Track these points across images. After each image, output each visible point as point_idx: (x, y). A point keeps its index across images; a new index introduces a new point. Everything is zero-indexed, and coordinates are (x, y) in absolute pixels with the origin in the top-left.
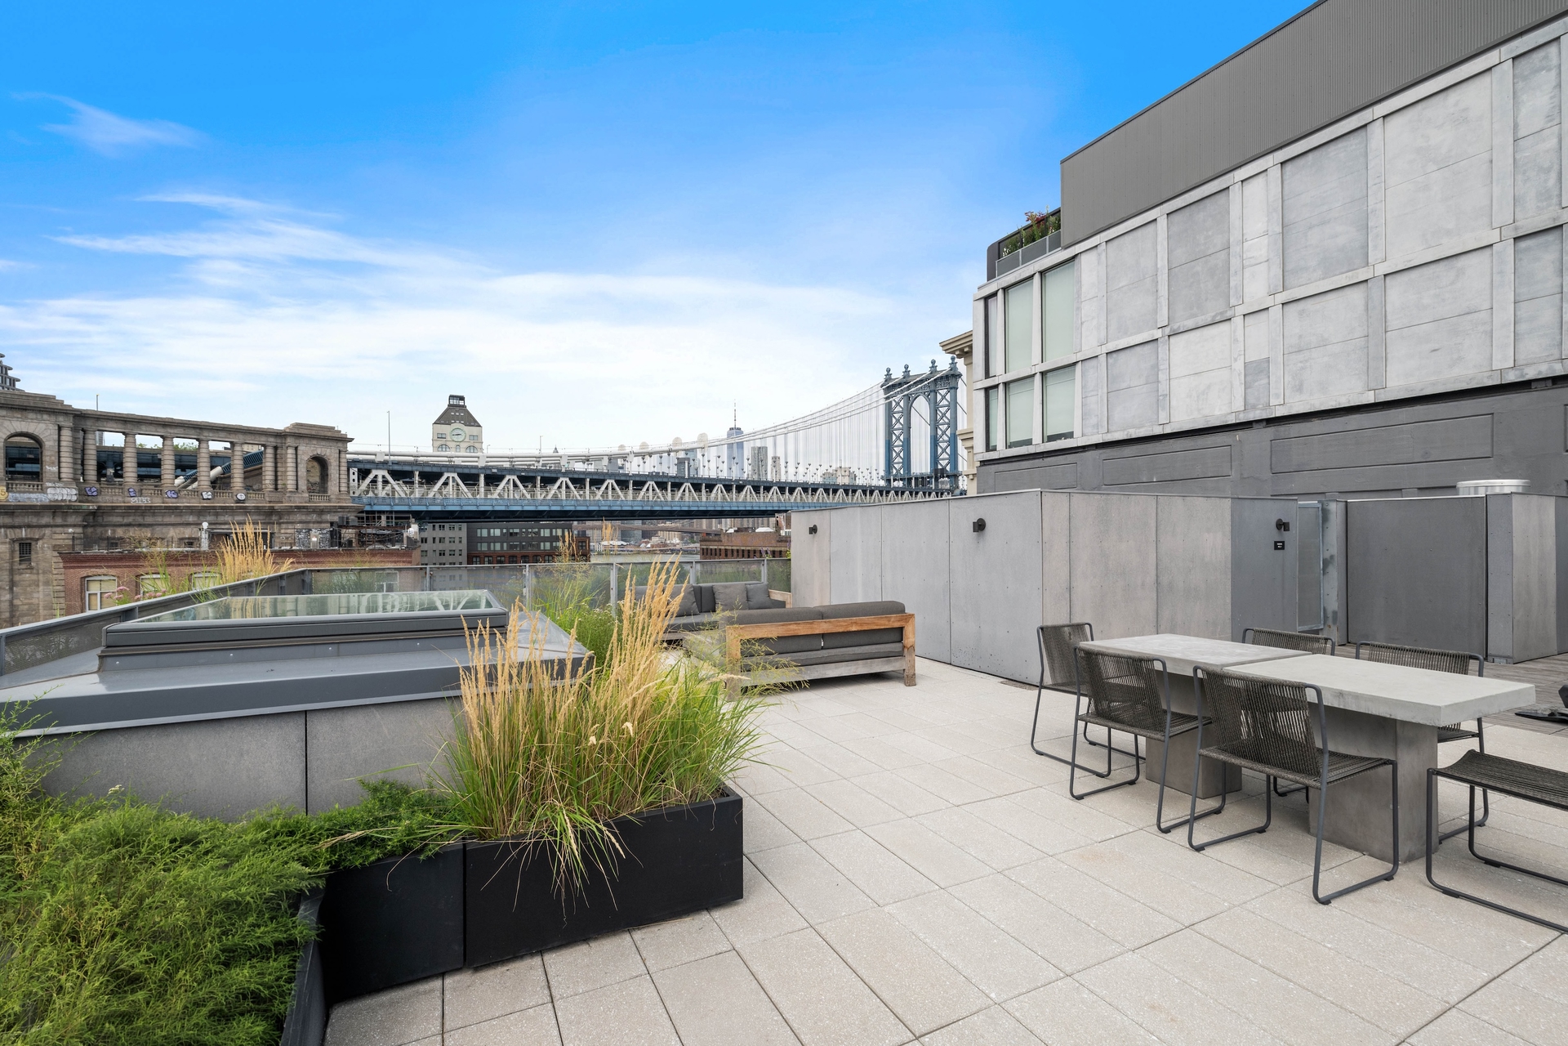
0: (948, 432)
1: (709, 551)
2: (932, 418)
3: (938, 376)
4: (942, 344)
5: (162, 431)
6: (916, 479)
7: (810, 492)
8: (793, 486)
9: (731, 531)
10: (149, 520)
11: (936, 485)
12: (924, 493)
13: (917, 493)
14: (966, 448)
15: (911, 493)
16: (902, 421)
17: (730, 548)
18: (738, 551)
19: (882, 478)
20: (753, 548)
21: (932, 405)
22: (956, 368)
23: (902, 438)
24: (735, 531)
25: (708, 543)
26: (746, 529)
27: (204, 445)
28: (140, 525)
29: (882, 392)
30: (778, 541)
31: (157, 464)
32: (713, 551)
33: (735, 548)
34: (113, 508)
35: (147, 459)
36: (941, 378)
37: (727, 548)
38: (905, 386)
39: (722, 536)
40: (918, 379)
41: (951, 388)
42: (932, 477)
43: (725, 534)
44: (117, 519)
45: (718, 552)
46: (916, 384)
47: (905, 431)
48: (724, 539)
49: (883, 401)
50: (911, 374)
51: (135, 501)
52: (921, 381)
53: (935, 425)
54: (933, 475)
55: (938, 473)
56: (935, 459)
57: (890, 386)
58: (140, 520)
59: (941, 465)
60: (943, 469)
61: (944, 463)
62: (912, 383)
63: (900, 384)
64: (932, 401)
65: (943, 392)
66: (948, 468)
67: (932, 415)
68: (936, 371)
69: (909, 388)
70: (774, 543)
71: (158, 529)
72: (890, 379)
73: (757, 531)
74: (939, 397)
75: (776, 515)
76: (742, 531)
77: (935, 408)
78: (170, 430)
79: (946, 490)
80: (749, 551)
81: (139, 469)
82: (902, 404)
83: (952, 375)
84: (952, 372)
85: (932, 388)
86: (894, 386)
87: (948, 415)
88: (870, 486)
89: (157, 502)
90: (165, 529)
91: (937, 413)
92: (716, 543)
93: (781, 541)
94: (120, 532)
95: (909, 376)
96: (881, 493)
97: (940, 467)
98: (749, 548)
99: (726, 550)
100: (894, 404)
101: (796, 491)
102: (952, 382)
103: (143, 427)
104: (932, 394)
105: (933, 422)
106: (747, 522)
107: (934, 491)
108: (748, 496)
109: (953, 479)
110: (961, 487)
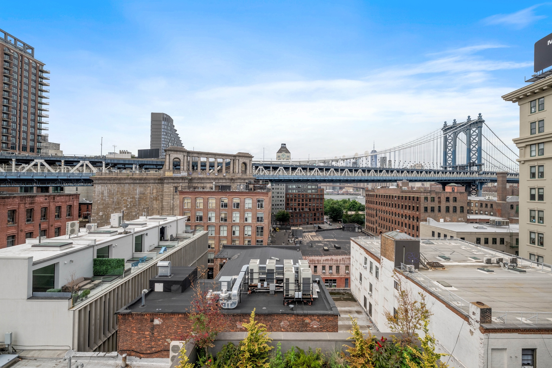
0: (477, 147)
1: (369, 195)
2: (468, 141)
3: (472, 122)
4: (503, 97)
5: (206, 156)
6: (460, 167)
7: (410, 172)
8: (403, 170)
9: (379, 187)
10: (203, 181)
11: (470, 169)
12: (464, 173)
13: (460, 173)
14: (519, 148)
15: (457, 173)
16: (452, 143)
17: (378, 194)
18: (382, 195)
19: (442, 167)
20: (389, 195)
21: (468, 135)
22: (481, 118)
23: (452, 150)
24: (381, 188)
25: (368, 192)
26: (385, 187)
27: (216, 160)
28: (201, 183)
29: (442, 132)
30: (401, 192)
31: (205, 166)
32: (371, 195)
33: (381, 194)
34: (195, 178)
35: (203, 164)
36: (474, 123)
37: (377, 194)
38: (455, 128)
39: (375, 189)
40: (461, 125)
41: (479, 127)
42: (468, 166)
43: (376, 189)
44: (196, 181)
45: (373, 196)
46: (460, 127)
47: (454, 147)
48: (376, 191)
49: (443, 135)
50: (457, 123)
51: (200, 176)
52: (463, 125)
53: (469, 143)
54: (469, 165)
55: (471, 164)
56: (469, 158)
57: (446, 129)
58: (201, 181)
59: (473, 161)
60: (474, 163)
61: (474, 160)
62: (458, 126)
63: (451, 128)
64: (468, 133)
65: (474, 129)
66: (476, 162)
67: (468, 139)
68: (470, 121)
69: (456, 129)
70: (399, 193)
71: (205, 184)
72: (446, 126)
73: (390, 188)
74: (472, 132)
75: (397, 181)
76: (383, 188)
77: (469, 136)
78: (208, 156)
79: (475, 171)
80: (387, 196)
81: (202, 167)
82: (452, 136)
83: (480, 122)
84: (479, 120)
85: (468, 128)
86: (448, 129)
87: (477, 139)
88: (438, 170)
89: (205, 176)
90: (206, 184)
91: (470, 140)
92: (372, 192)
93: (403, 192)
94: (196, 185)
95: (456, 124)
96: (443, 173)
97: (471, 161)
98: (387, 194)
99: (377, 195)
100: (448, 136)
101: (404, 172)
102: (479, 125)
103: (202, 155)
104: (468, 131)
105: (468, 143)
106: (384, 184)
107: (469, 172)
108: (384, 174)
109: (479, 167)
110: (483, 170)
